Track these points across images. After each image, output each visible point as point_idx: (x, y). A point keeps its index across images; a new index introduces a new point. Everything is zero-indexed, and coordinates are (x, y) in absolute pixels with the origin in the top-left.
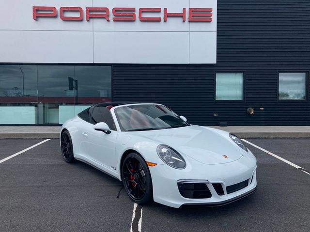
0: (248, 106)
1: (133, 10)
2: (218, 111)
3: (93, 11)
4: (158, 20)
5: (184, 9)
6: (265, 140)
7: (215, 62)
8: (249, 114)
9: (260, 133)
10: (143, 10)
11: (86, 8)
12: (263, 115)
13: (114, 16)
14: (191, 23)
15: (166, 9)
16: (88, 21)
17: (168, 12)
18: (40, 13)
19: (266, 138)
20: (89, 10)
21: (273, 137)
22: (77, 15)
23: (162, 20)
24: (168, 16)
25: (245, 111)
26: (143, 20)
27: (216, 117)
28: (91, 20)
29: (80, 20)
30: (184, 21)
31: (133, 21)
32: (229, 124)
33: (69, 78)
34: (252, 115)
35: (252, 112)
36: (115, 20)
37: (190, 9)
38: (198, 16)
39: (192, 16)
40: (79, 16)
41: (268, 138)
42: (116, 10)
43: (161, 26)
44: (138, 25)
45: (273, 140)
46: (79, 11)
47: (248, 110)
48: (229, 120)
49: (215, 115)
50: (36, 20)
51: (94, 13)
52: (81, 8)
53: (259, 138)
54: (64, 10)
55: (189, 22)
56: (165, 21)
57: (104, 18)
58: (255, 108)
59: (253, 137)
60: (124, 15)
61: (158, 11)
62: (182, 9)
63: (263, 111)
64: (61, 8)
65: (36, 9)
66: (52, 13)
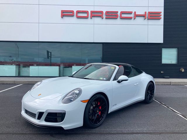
0: (181, 67)
1: (117, 12)
2: (163, 70)
3: (94, 13)
4: (130, 18)
5: (146, 12)
7: (162, 42)
10: (122, 13)
11: (91, 11)
13: (106, 16)
14: (149, 20)
15: (135, 12)
16: (91, 18)
17: (137, 14)
18: (65, 14)
20: (92, 12)
22: (85, 15)
23: (133, 18)
24: (136, 16)
25: (179, 70)
26: (122, 18)
28: (93, 18)
29: (86, 18)
30: (145, 19)
31: (116, 18)
32: (170, 77)
34: (183, 72)
36: (106, 18)
37: (149, 12)
38: (153, 16)
39: (150, 16)
40: (87, 16)
42: (107, 12)
44: (118, 21)
46: (86, 13)
47: (181, 69)
48: (170, 75)
49: (162, 72)
50: (62, 18)
51: (95, 14)
52: (88, 11)
54: (78, 12)
55: (148, 19)
56: (135, 19)
57: (100, 17)
58: (184, 68)
60: (112, 15)
61: (130, 13)
62: (144, 12)
64: (77, 11)
65: (63, 12)
66: (72, 14)
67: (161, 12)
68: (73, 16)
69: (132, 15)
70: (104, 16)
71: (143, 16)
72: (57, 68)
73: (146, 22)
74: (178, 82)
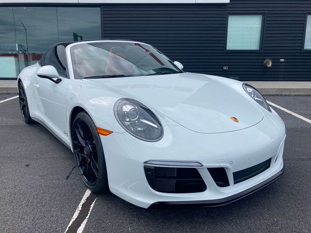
0: (266, 58)
2: (228, 64)
6: (285, 98)
8: (266, 67)
9: (279, 89)
12: (282, 68)
19: (286, 95)
21: (295, 94)
25: (261, 64)
27: (226, 71)
32: (241, 79)
33: (74, 33)
34: (269, 68)
35: (270, 65)
41: (288, 95)
45: (295, 97)
47: (265, 62)
48: (240, 74)
49: (225, 68)
53: (278, 95)
58: (273, 59)
59: (270, 93)
63: (284, 64)
72: (11, 60)
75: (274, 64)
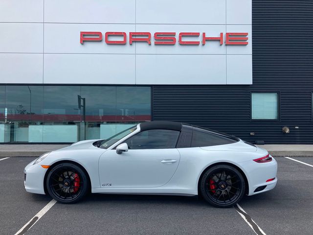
0: (283, 125)
1: (174, 34)
2: (254, 131)
3: (136, 36)
4: (196, 44)
5: (222, 34)
6: (310, 158)
7: (251, 83)
8: (285, 133)
9: (303, 152)
10: (182, 35)
11: (130, 33)
12: (298, 134)
13: (155, 40)
14: (228, 47)
15: (204, 34)
16: (131, 44)
17: (207, 36)
18: (87, 38)
19: (309, 156)
20: (132, 34)
22: (121, 39)
23: (201, 44)
24: (206, 40)
25: (280, 130)
26: (182, 44)
27: (252, 136)
28: (134, 44)
29: (123, 44)
30: (221, 45)
31: (173, 44)
32: (266, 143)
34: (287, 134)
35: (288, 131)
36: (156, 44)
37: (227, 34)
38: (234, 40)
39: (230, 40)
40: (123, 40)
42: (157, 35)
43: (199, 49)
44: (177, 48)
46: (122, 36)
47: (284, 128)
48: (265, 139)
49: (252, 134)
50: (82, 44)
51: (137, 37)
52: (125, 33)
53: (303, 156)
54: (109, 34)
55: (226, 45)
56: (203, 45)
57: (146, 42)
58: (290, 127)
59: (297, 155)
60: (165, 39)
61: (196, 35)
62: (220, 33)
63: (298, 130)
64: (107, 33)
65: (83, 34)
66: (98, 37)
67: (247, 34)
68: (100, 41)
69: (200, 39)
70: (153, 41)
71: (218, 40)
72: (74, 128)
73: (223, 49)
74: (274, 152)
75: (291, 130)
